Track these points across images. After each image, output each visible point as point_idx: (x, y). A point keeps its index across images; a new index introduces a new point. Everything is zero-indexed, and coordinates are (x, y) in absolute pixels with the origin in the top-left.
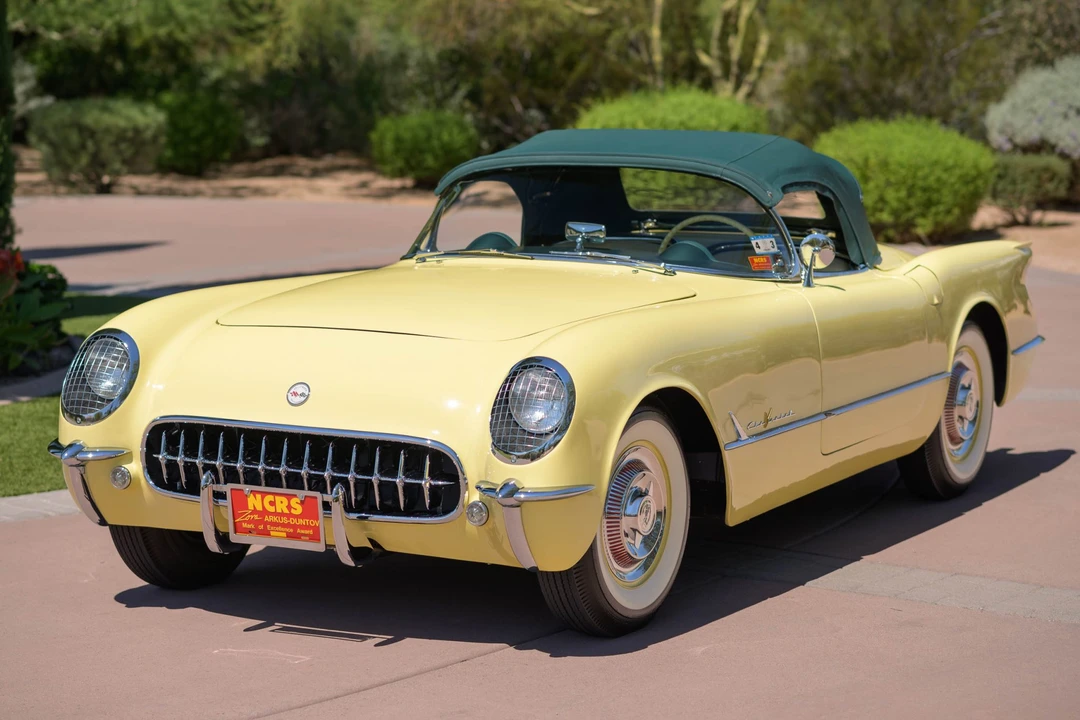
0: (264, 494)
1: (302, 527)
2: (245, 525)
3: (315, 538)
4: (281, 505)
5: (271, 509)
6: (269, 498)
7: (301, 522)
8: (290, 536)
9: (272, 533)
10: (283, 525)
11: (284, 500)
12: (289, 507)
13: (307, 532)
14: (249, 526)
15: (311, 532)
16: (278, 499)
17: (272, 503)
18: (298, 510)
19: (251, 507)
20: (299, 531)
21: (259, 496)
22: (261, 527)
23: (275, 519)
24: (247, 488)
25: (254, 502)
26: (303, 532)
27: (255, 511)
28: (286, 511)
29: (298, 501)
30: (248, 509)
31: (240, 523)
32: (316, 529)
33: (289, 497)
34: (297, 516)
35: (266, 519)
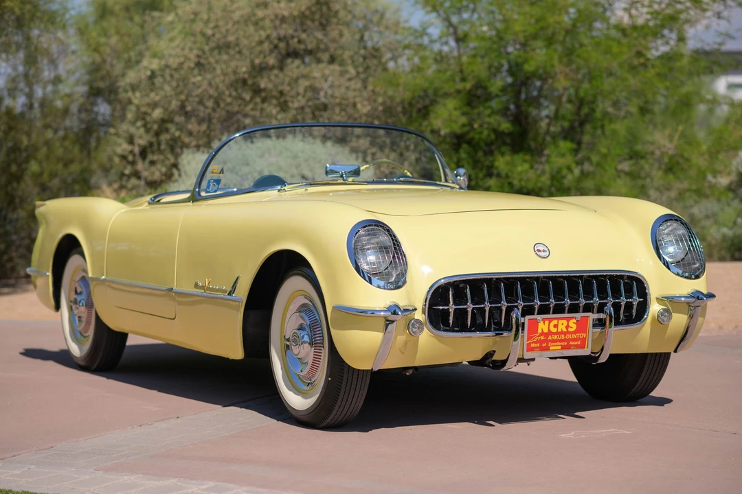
0: (550, 320)
1: (574, 340)
2: (533, 345)
3: (582, 346)
4: (562, 325)
5: (554, 330)
6: (555, 322)
7: (574, 336)
8: (563, 348)
9: (551, 348)
10: (561, 341)
11: (565, 322)
12: (567, 327)
13: (576, 343)
14: (536, 345)
15: (579, 343)
16: (561, 322)
17: (556, 326)
18: (573, 327)
19: (540, 331)
20: (571, 343)
21: (547, 322)
22: (544, 345)
23: (555, 337)
24: (539, 317)
25: (543, 327)
26: (573, 343)
27: (543, 333)
28: (565, 330)
29: (575, 321)
30: (537, 332)
31: (530, 343)
32: (583, 340)
33: (568, 319)
34: (572, 333)
35: (550, 338)
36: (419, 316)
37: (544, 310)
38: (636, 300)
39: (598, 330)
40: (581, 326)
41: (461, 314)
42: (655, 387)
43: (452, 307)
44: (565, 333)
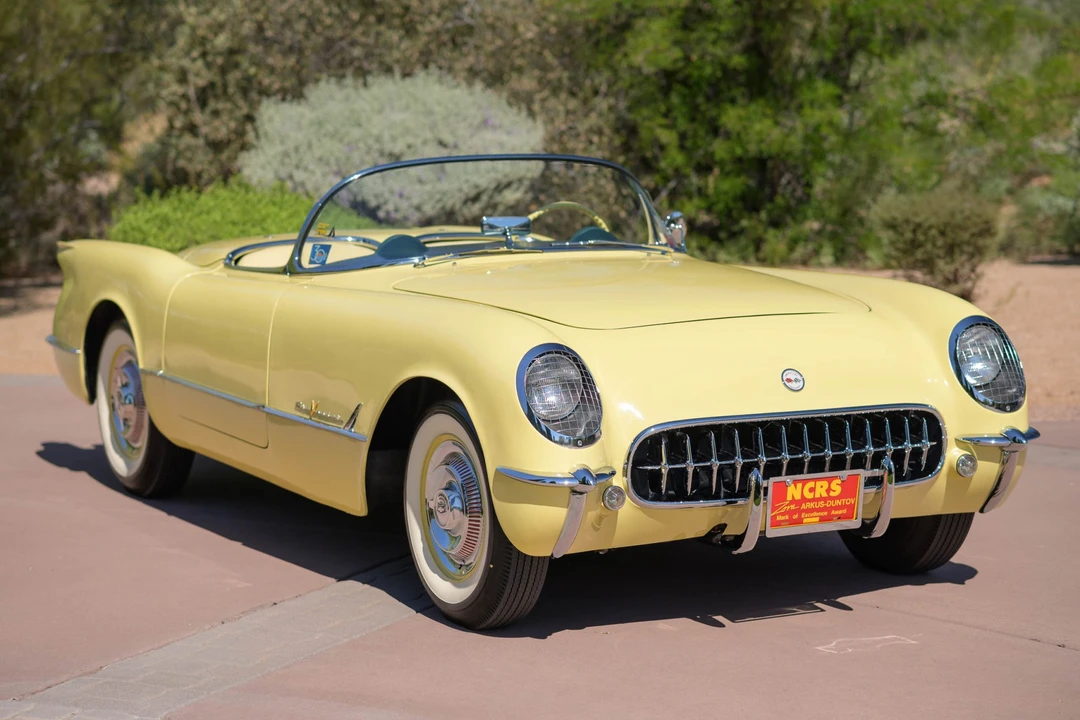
0: (805, 482)
1: (837, 508)
2: (779, 518)
3: (849, 516)
4: (821, 489)
5: (809, 495)
6: (811, 484)
7: (838, 502)
8: (822, 520)
9: (805, 521)
10: (820, 510)
11: (825, 484)
12: (828, 490)
13: (840, 512)
14: (783, 518)
15: (845, 511)
16: (819, 484)
17: (812, 490)
18: (837, 489)
19: (789, 498)
20: (833, 512)
21: (799, 485)
22: (795, 517)
23: (811, 505)
24: (789, 479)
25: (794, 492)
26: (837, 513)
27: (793, 501)
28: (825, 495)
29: (839, 482)
30: (786, 500)
31: (775, 516)
32: (851, 507)
33: (830, 480)
34: (834, 498)
35: (803, 507)
36: (620, 481)
37: (795, 468)
38: (927, 445)
39: (873, 490)
40: (849, 489)
41: (677, 477)
42: (955, 551)
43: (665, 468)
44: (825, 499)
